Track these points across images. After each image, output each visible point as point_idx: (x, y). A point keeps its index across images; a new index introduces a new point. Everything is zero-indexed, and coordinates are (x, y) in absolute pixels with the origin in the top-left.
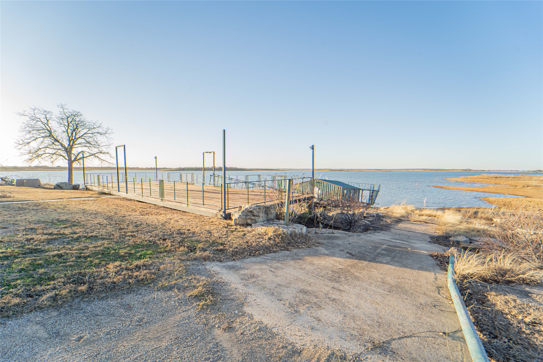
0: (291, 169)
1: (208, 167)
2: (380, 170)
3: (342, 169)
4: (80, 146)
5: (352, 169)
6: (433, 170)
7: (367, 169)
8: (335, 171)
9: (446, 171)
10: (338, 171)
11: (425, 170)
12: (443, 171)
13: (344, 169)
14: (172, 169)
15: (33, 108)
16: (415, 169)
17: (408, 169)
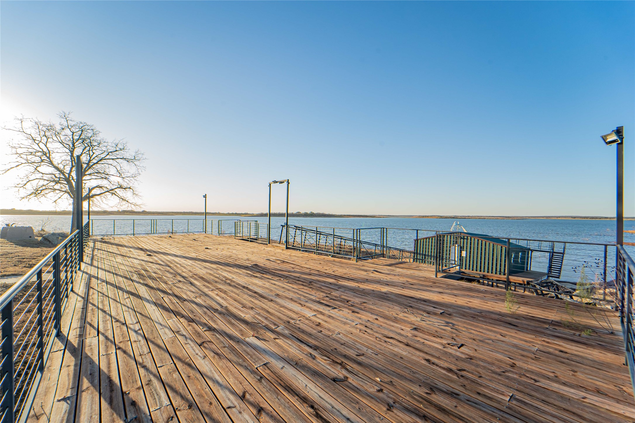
0: (389, 216)
1: (293, 213)
2: (509, 217)
3: (455, 216)
4: (94, 177)
5: (469, 216)
6: (587, 218)
7: (489, 217)
8: (446, 218)
9: (608, 219)
10: (451, 218)
11: (574, 218)
12: (604, 219)
13: (458, 216)
14: (254, 214)
15: (20, 117)
16: (559, 217)
17: (549, 217)
